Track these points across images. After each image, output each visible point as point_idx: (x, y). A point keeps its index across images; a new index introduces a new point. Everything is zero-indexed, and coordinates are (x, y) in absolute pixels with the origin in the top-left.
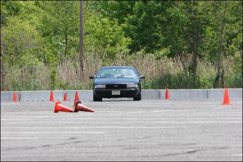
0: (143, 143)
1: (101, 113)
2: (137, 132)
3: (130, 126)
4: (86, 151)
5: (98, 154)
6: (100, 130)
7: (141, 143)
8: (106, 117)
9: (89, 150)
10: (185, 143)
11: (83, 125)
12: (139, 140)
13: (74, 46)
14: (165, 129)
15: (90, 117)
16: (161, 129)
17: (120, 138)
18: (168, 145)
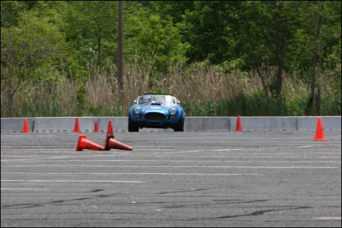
0: (194, 199)
1: (143, 151)
2: (188, 181)
3: (180, 172)
4: (112, 211)
5: (128, 215)
6: (138, 177)
7: (191, 198)
8: (148, 158)
9: (116, 209)
10: (252, 199)
11: (115, 170)
12: (189, 194)
13: (109, 54)
14: (227, 177)
15: (126, 158)
16: (223, 177)
17: (163, 191)
18: (227, 202)
